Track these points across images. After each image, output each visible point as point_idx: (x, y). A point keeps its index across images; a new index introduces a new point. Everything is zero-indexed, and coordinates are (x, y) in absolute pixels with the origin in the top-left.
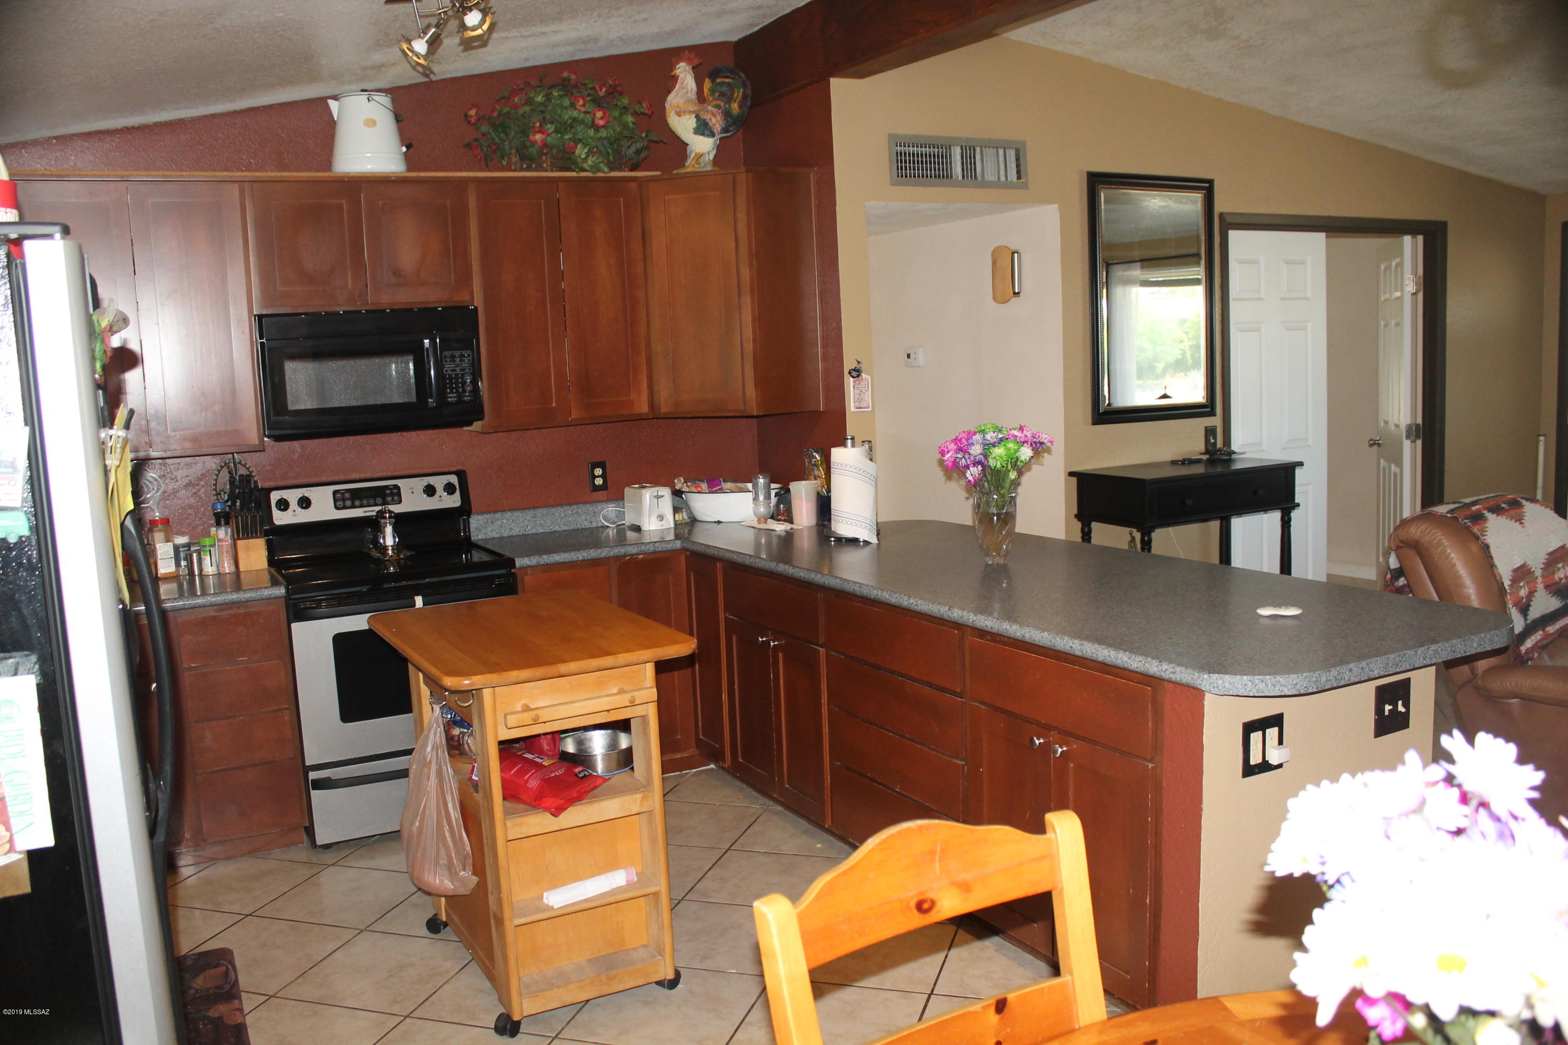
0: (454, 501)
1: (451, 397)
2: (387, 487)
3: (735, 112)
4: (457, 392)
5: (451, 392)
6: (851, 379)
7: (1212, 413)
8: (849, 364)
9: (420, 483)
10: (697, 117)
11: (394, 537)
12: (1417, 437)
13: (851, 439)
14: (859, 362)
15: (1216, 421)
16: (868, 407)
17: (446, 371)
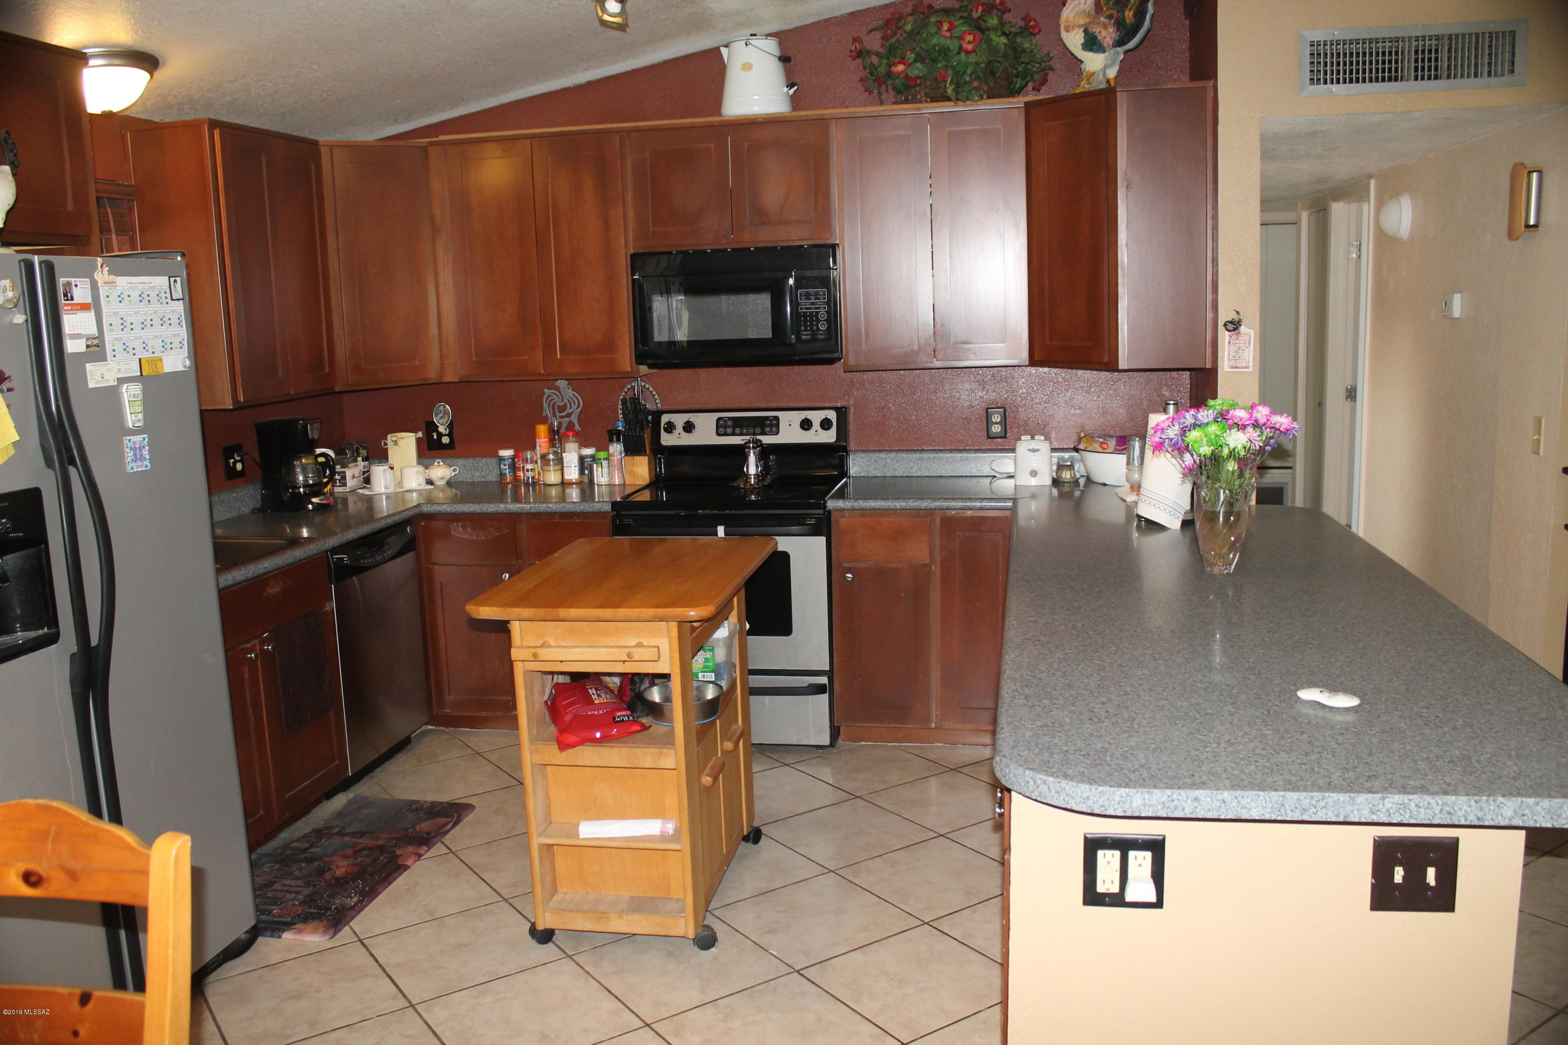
0: (829, 437)
1: (805, 335)
2: (767, 418)
3: (1128, 21)
4: (811, 329)
5: (806, 330)
6: (1227, 334)
8: (1225, 315)
9: (800, 416)
10: (1086, 31)
14: (1238, 313)
17: (801, 309)
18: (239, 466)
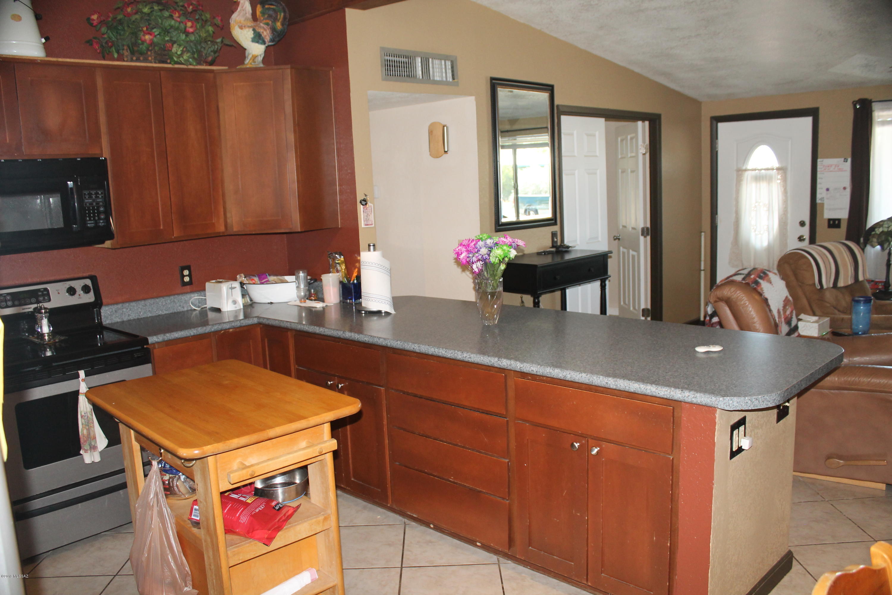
0: (90, 298)
1: (90, 224)
2: (39, 290)
3: (278, 28)
4: (94, 219)
5: (90, 220)
6: (362, 206)
7: (555, 224)
8: (360, 197)
9: (67, 285)
10: (254, 30)
11: (49, 327)
12: (648, 234)
13: (373, 246)
14: (366, 195)
15: (556, 228)
16: (372, 225)
17: (86, 204)
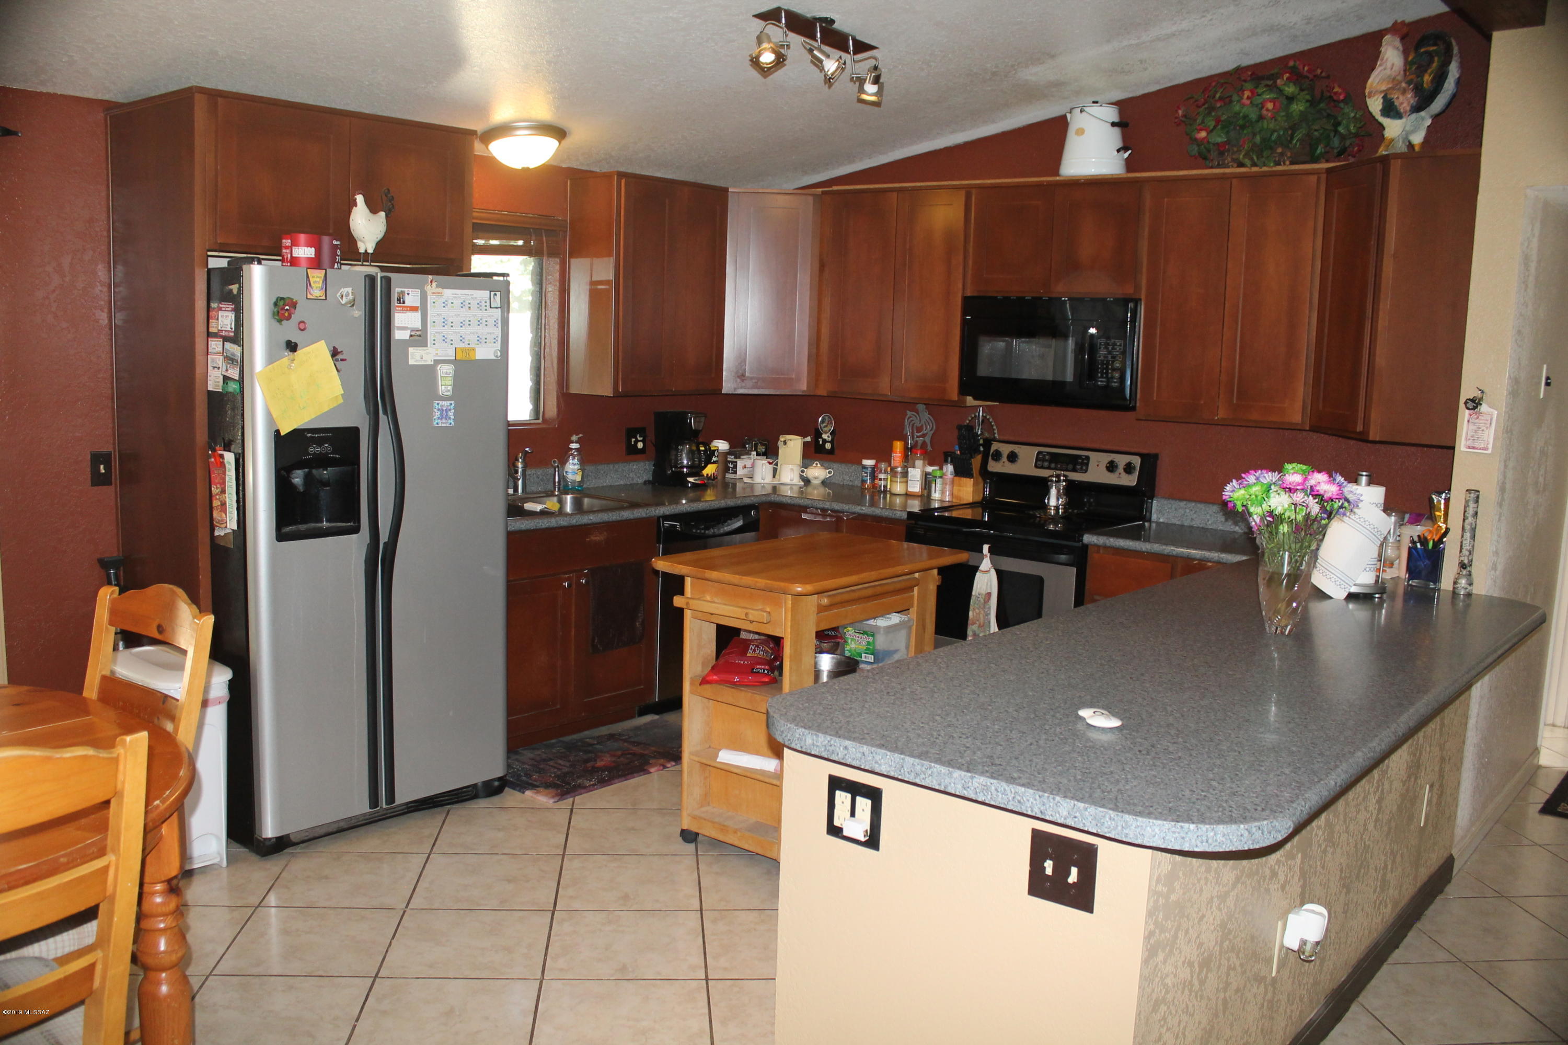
0: (1131, 480)
1: (1101, 381)
2: (1078, 456)
3: (1426, 88)
4: (1107, 377)
5: (1102, 377)
6: (1467, 412)
8: (1467, 392)
9: (1105, 458)
10: (1384, 98)
14: (1480, 392)
16: (1486, 449)
17: (1100, 357)
18: (640, 445)
